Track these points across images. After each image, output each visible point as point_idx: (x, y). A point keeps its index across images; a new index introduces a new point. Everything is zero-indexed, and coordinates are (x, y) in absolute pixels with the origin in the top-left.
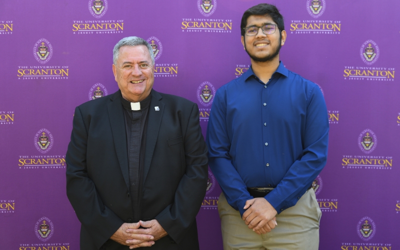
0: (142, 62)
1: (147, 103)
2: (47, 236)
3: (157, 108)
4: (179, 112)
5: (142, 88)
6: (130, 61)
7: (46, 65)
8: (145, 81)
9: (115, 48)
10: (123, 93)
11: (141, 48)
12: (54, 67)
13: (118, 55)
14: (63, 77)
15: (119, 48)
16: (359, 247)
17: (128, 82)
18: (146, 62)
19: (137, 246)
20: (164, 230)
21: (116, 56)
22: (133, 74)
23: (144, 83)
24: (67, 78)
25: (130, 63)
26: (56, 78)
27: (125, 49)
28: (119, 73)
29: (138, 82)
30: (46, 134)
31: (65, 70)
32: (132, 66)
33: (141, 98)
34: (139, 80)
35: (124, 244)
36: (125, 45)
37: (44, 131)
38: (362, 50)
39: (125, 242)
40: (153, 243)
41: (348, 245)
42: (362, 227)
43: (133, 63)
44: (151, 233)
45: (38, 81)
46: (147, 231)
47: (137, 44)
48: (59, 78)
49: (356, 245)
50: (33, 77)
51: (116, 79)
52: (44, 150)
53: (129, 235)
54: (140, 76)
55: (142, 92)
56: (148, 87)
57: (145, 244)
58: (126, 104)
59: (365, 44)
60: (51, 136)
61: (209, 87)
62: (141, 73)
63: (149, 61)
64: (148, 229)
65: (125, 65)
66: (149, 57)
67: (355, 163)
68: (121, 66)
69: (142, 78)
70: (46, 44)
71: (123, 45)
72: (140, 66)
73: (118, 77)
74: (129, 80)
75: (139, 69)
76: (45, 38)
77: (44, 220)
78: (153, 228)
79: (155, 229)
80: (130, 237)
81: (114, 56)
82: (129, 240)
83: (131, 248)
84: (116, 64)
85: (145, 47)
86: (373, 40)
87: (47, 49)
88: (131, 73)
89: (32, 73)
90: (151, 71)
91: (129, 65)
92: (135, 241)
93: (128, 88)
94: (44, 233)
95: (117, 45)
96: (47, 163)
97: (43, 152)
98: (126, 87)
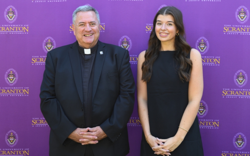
0: (91, 22)
1: (94, 50)
2: (13, 143)
3: (101, 53)
4: (116, 55)
5: (92, 39)
6: (83, 21)
7: (13, 24)
8: (94, 35)
9: (73, 13)
10: (79, 43)
11: (91, 13)
12: (19, 26)
13: (76, 18)
14: (24, 32)
15: (76, 13)
16: (234, 154)
17: (82, 36)
18: (94, 22)
19: (86, 143)
20: (104, 133)
21: (75, 19)
22: (86, 30)
23: (93, 36)
24: (27, 33)
25: (83, 23)
26: (20, 33)
27: (80, 14)
28: (76, 30)
29: (89, 35)
30: (13, 72)
31: (26, 27)
32: (85, 25)
33: (91, 46)
34: (90, 34)
35: (78, 142)
36: (80, 11)
37: (11, 71)
38: (236, 13)
39: (79, 141)
40: (97, 142)
41: (227, 153)
42: (237, 140)
43: (85, 23)
44: (96, 135)
45: (8, 35)
46: (93, 133)
47: (88, 10)
48: (22, 33)
49: (233, 153)
50: (4, 32)
51: (75, 34)
52: (11, 83)
53: (82, 136)
54: (91, 31)
55: (92, 42)
56: (96, 39)
57: (92, 142)
58: (82, 49)
59: (239, 8)
60: (16, 73)
61: (127, 40)
62: (91, 29)
63: (96, 22)
64: (94, 132)
65: (80, 24)
66: (96, 19)
67: (231, 94)
68: (78, 24)
69: (92, 33)
70: (13, 9)
71: (79, 11)
72: (90, 25)
73: (76, 32)
74: (83, 34)
75: (89, 27)
76: (12, 5)
77: (12, 132)
78: (97, 131)
79: (98, 132)
80: (82, 137)
81: (73, 18)
82: (81, 139)
83: (83, 144)
84: (74, 23)
85: (93, 12)
86: (244, 6)
87: (14, 13)
88: (84, 30)
89: (3, 30)
90: (98, 28)
91: (83, 24)
92: (85, 140)
93: (83, 39)
94: (12, 141)
95: (75, 11)
96: (14, 92)
97: (11, 85)
98: (81, 39)
